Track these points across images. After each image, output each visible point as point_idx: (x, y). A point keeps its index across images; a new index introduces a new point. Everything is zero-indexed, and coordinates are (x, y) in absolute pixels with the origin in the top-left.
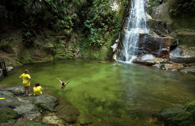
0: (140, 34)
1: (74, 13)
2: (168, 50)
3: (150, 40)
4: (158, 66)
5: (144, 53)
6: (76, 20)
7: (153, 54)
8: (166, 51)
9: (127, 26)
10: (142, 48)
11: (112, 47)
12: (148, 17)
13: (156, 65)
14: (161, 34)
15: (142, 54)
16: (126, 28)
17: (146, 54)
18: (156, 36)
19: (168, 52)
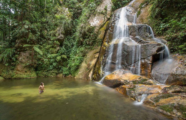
1: (61, 34)
2: (149, 62)
3: (125, 51)
6: (63, 40)
8: (146, 63)
13: (126, 86)
19: (149, 65)
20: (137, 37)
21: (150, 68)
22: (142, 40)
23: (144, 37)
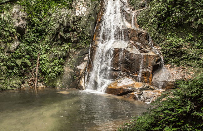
0: (115, 49)
1: (21, 20)
2: (150, 72)
3: (128, 58)
4: (136, 94)
5: (120, 75)
6: (24, 29)
7: (133, 77)
8: (148, 72)
9: (99, 36)
10: (119, 68)
11: (78, 67)
12: (126, 25)
13: (134, 93)
14: (142, 49)
15: (118, 77)
16: (99, 40)
17: (124, 77)
18: (135, 51)
19: (150, 74)
20: (138, 44)
21: (151, 77)
22: (143, 47)
23: (144, 45)
